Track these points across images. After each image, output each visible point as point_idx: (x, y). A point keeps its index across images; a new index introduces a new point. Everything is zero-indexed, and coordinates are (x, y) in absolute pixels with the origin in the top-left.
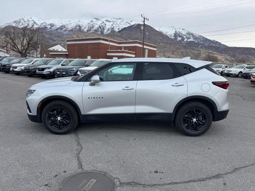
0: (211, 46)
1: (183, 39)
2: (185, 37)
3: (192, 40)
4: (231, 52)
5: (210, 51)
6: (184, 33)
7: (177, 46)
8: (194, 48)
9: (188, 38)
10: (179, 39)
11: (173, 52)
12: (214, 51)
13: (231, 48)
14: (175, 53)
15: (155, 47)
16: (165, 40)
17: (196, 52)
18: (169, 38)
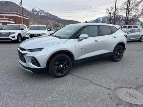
0: (54, 19)
1: (38, 14)
2: (39, 12)
3: (43, 14)
4: (63, 22)
5: (54, 21)
6: (38, 10)
7: (35, 18)
8: (45, 19)
9: (41, 13)
10: (36, 13)
11: (33, 21)
12: (55, 21)
13: (63, 20)
14: (35, 22)
15: (28, 17)
16: (27, 13)
17: (46, 21)
18: (29, 12)
